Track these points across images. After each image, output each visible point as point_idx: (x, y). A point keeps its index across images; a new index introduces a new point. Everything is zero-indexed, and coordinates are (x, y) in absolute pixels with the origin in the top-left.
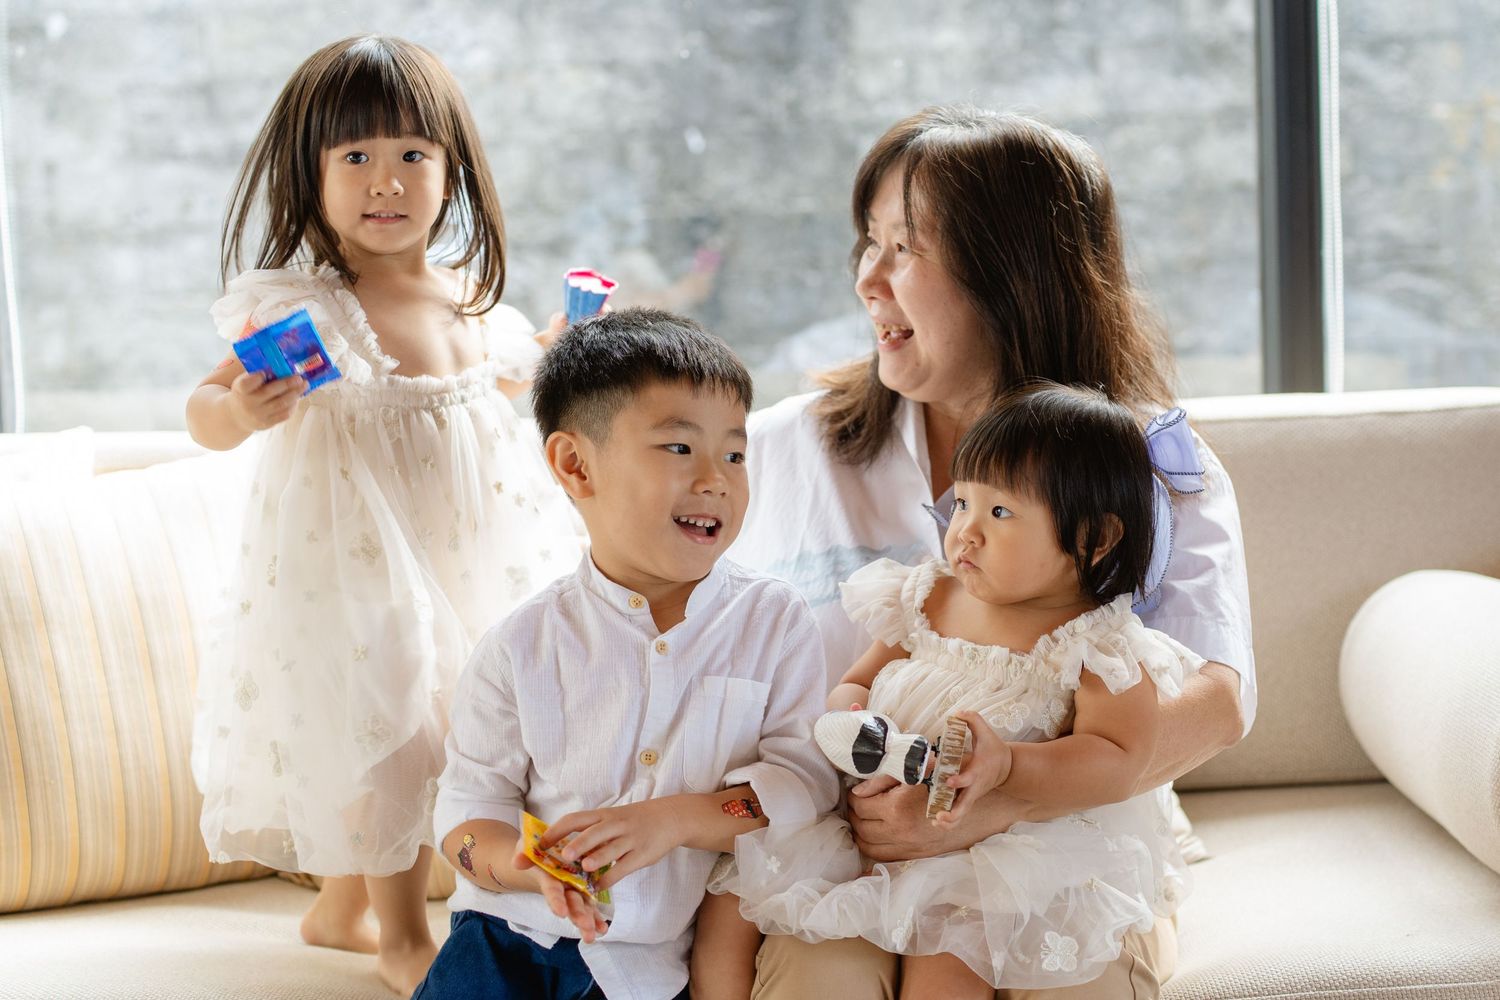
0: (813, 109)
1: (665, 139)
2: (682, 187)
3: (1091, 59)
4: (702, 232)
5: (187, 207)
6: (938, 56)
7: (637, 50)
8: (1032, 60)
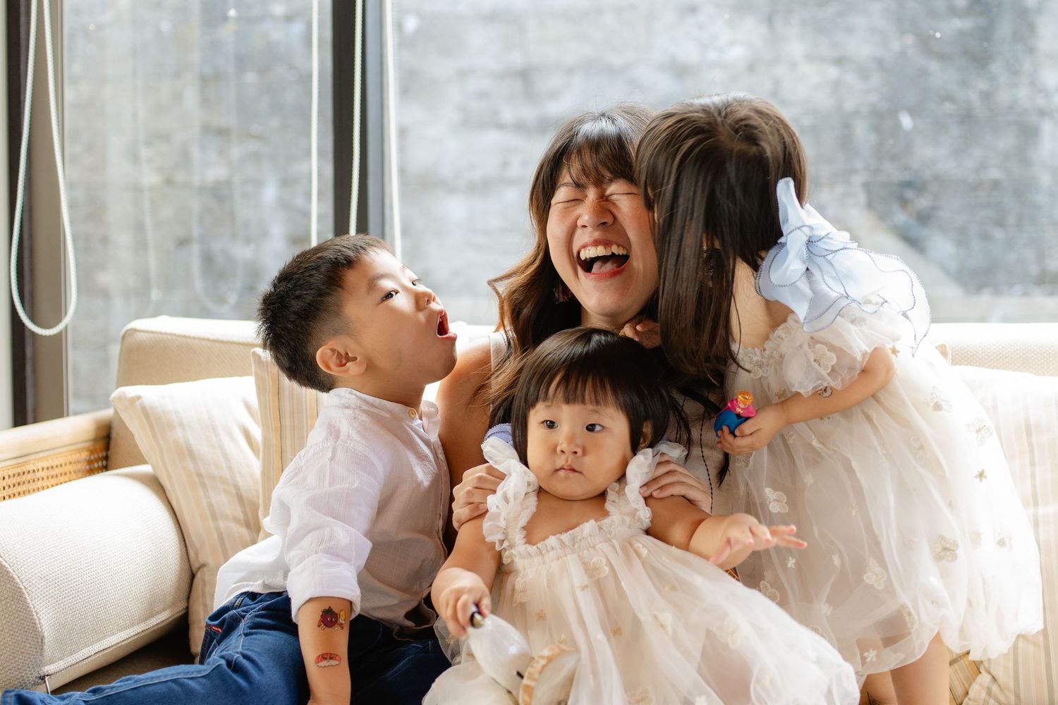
0: (1003, 97)
1: (882, 119)
2: (894, 158)
4: (909, 194)
5: (505, 164)
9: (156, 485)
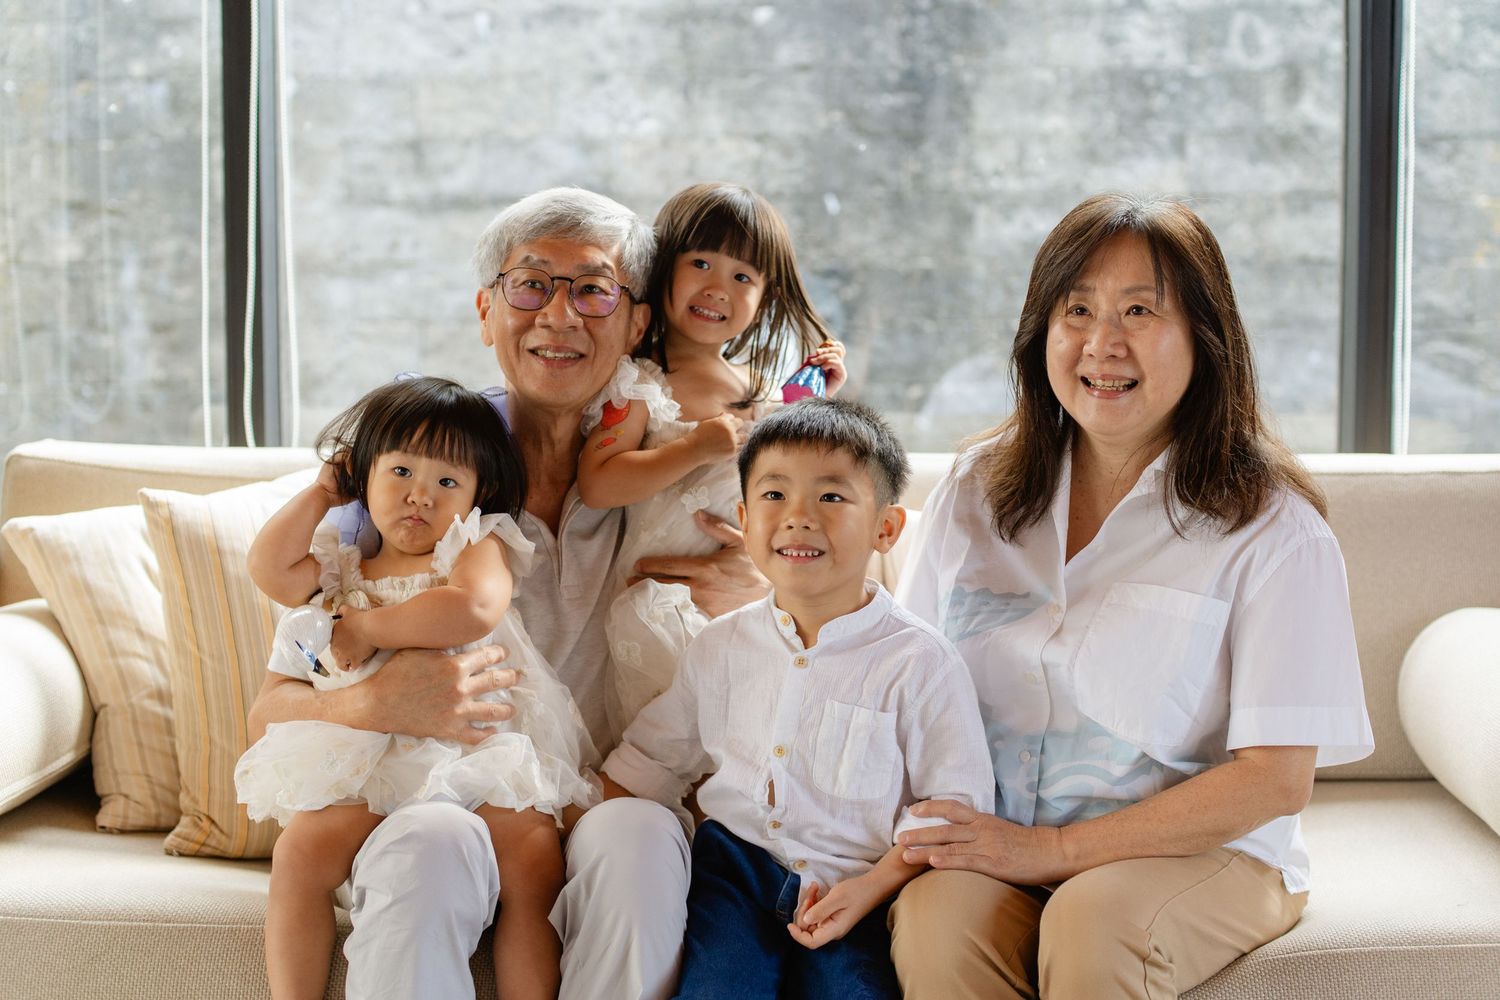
0: (937, 179)
1: (806, 202)
2: (819, 244)
5: (394, 246)
6: (1045, 138)
7: (784, 124)
8: (1127, 144)
9: (52, 621)
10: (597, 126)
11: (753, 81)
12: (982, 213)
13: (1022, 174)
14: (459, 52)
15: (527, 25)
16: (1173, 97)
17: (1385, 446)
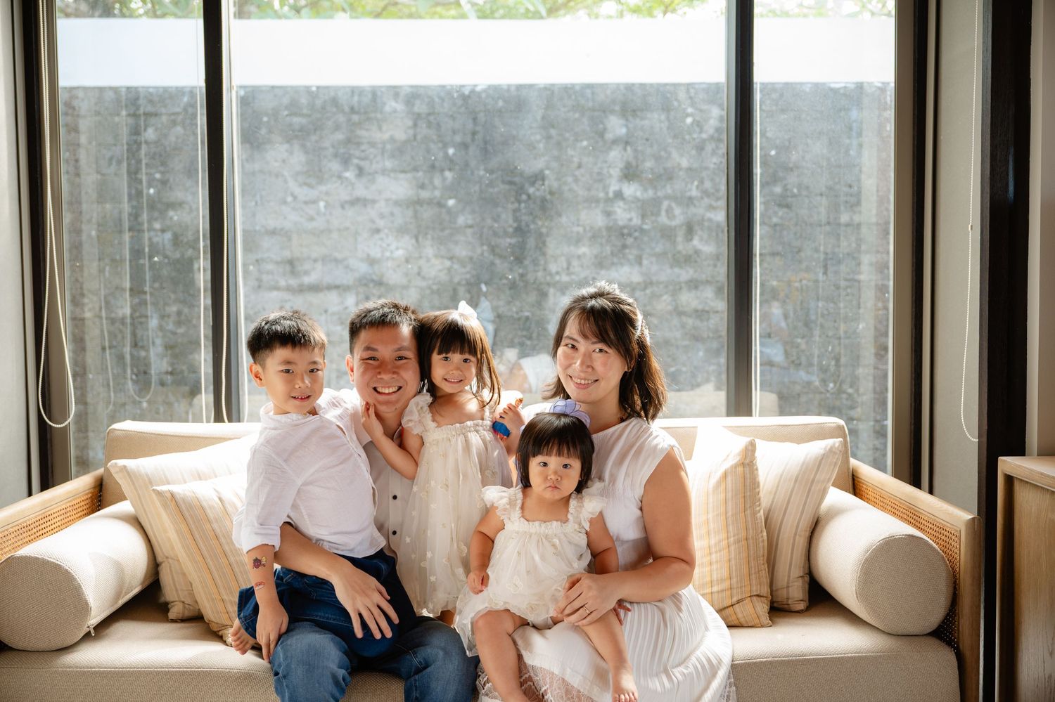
3: (639, 260)
6: (579, 257)
7: (462, 251)
8: (615, 260)
10: (375, 253)
11: (447, 232)
12: (552, 291)
13: (569, 274)
14: (312, 219)
15: (343, 207)
16: (636, 238)
17: (749, 413)
